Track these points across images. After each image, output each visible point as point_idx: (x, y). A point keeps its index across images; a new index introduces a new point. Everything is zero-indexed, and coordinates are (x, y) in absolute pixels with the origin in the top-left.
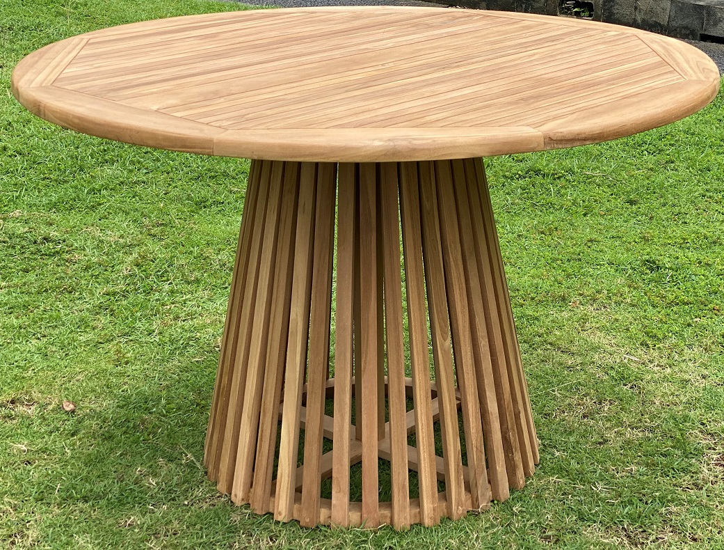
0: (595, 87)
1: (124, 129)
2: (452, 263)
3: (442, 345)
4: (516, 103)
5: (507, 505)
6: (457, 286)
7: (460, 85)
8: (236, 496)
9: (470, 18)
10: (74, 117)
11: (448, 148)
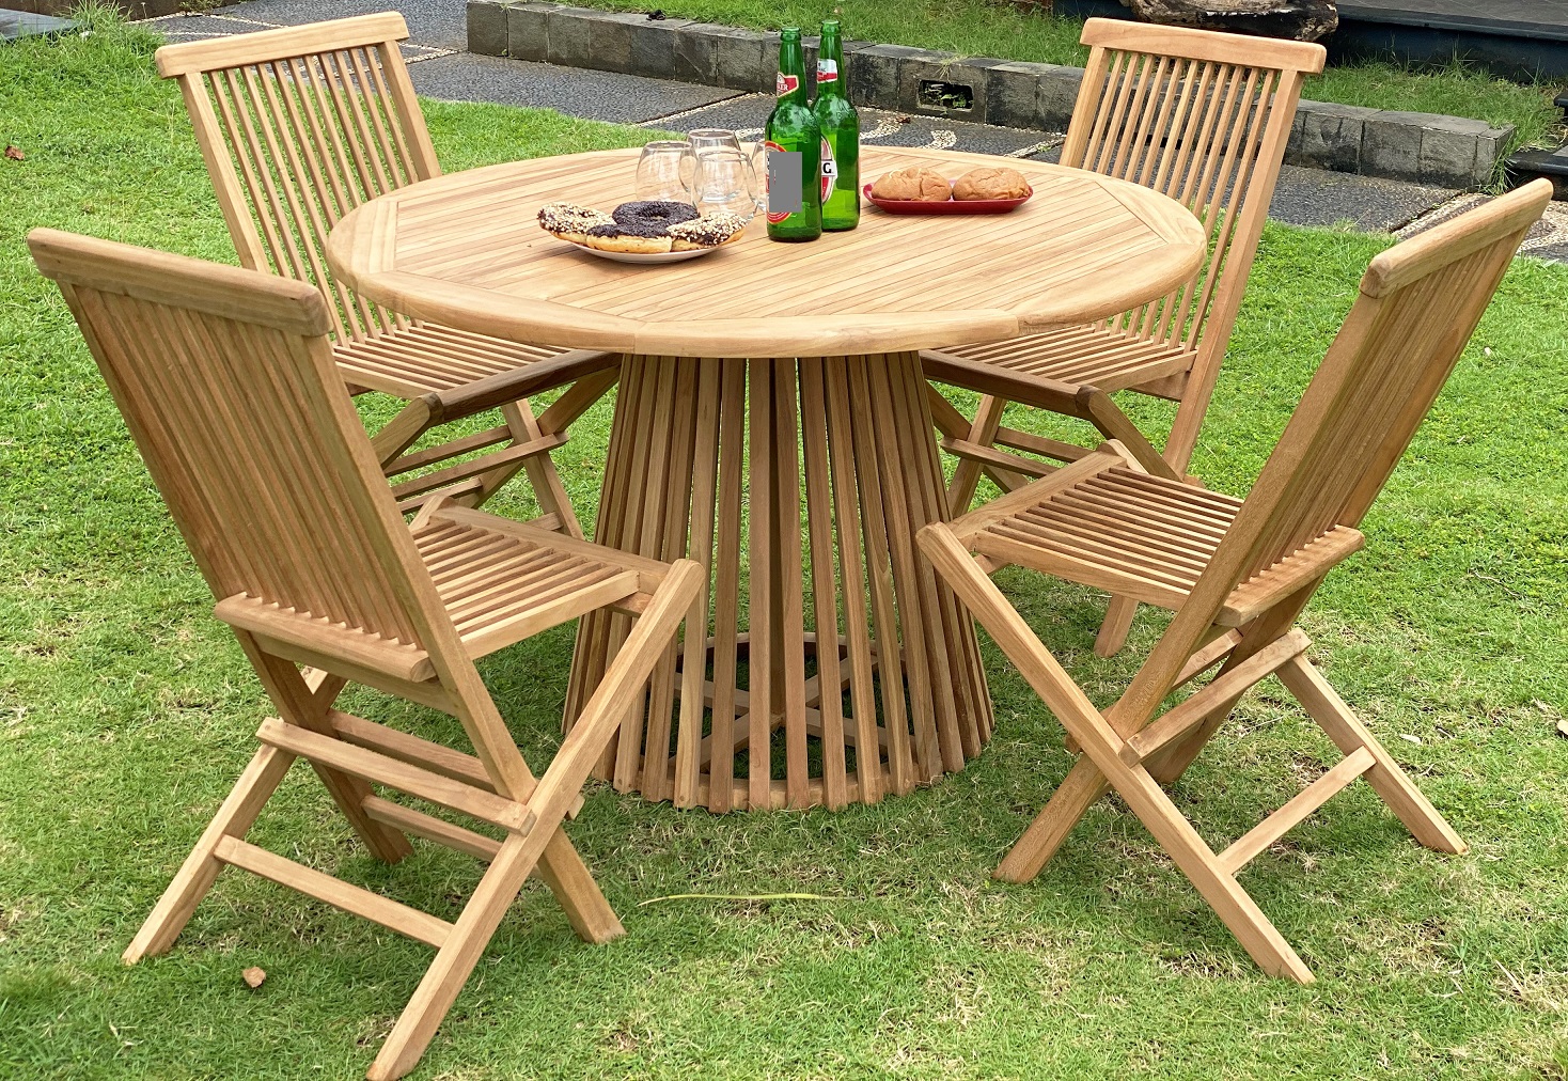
0: (1063, 256)
1: (518, 324)
2: (890, 475)
3: (880, 579)
4: (973, 278)
5: (963, 777)
6: (897, 505)
7: (899, 257)
8: (620, 781)
9: (878, 159)
10: (449, 310)
11: (912, 337)
